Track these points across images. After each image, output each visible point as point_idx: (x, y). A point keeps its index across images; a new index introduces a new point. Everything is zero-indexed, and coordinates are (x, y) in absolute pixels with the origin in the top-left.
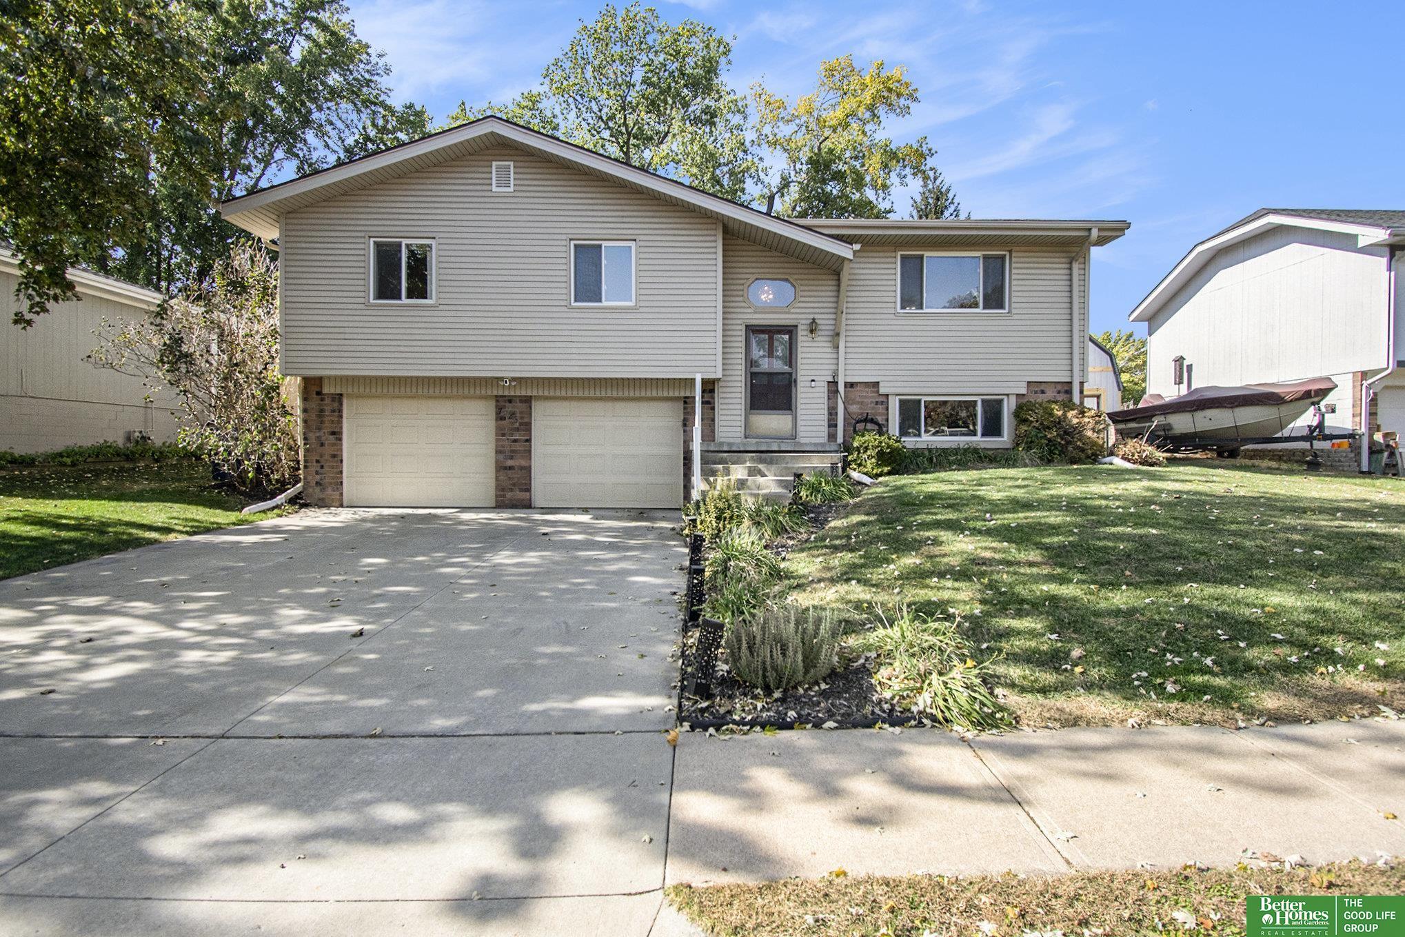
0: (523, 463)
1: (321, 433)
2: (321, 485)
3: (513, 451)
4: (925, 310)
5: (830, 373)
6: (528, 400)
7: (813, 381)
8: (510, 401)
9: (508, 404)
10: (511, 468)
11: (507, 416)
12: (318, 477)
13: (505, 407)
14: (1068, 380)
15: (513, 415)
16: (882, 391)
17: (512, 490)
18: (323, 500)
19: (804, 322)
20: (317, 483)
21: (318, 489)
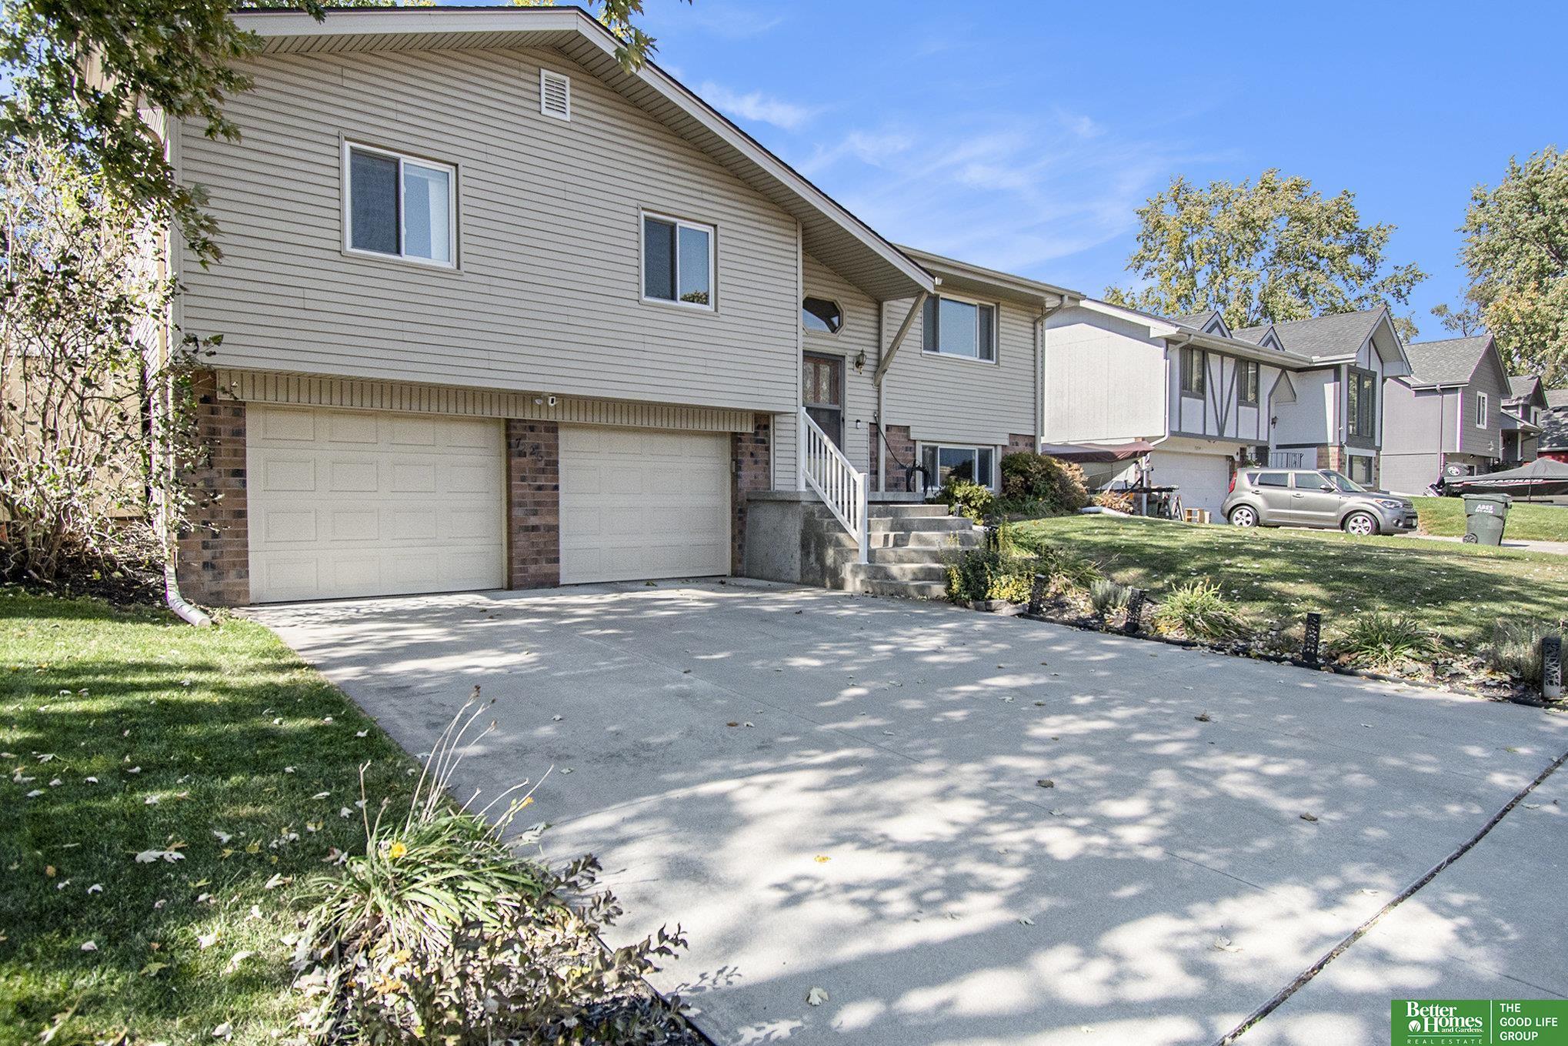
0: (549, 520)
1: (214, 473)
2: (213, 567)
3: (538, 503)
4: (941, 354)
5: (871, 413)
6: (553, 428)
7: (858, 421)
8: (532, 429)
9: (528, 433)
10: (535, 528)
11: (528, 451)
12: (207, 554)
13: (524, 437)
14: (1032, 434)
15: (536, 448)
16: (912, 437)
17: (536, 561)
18: (218, 594)
19: (849, 353)
20: (206, 565)
21: (207, 576)
